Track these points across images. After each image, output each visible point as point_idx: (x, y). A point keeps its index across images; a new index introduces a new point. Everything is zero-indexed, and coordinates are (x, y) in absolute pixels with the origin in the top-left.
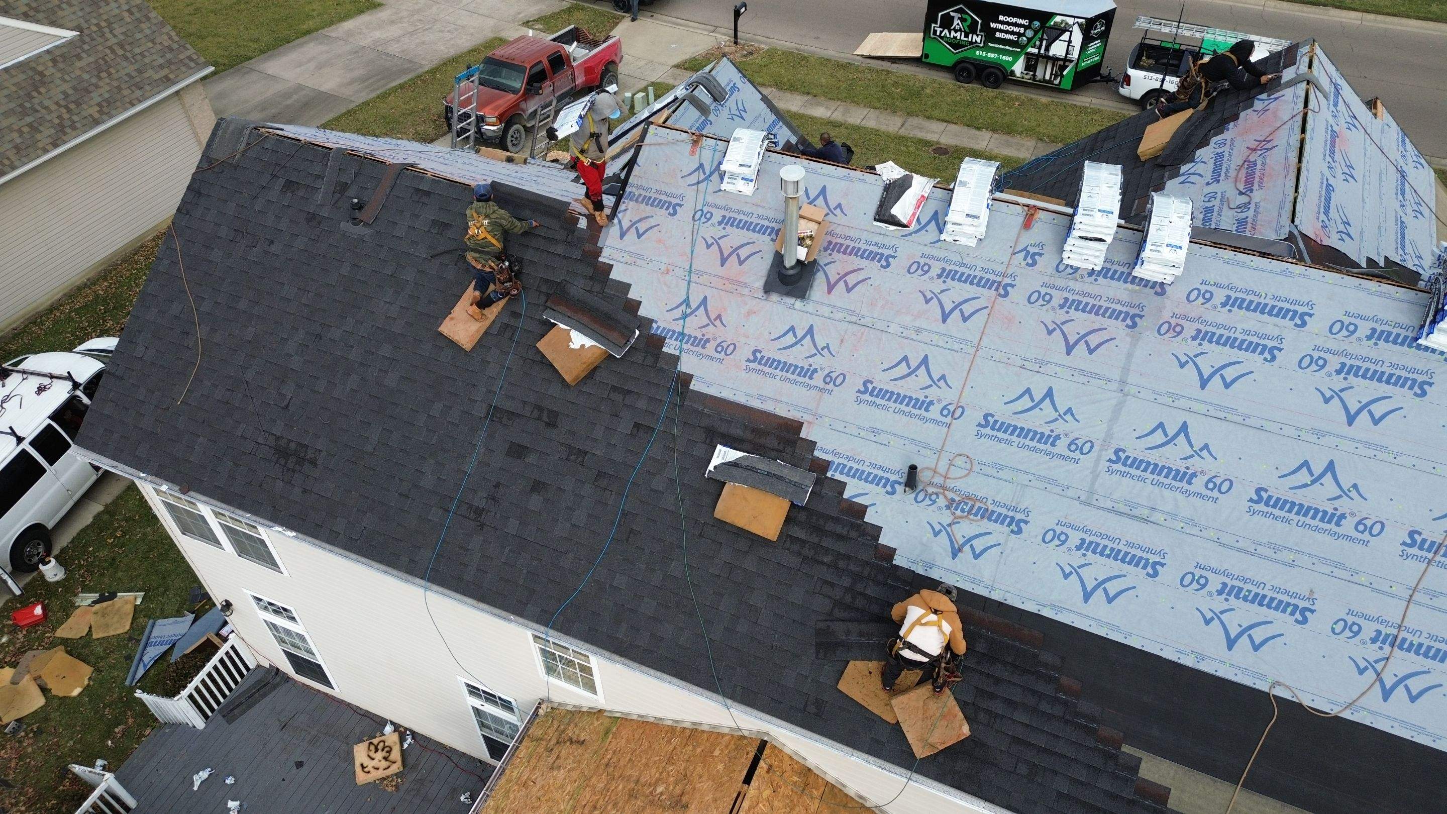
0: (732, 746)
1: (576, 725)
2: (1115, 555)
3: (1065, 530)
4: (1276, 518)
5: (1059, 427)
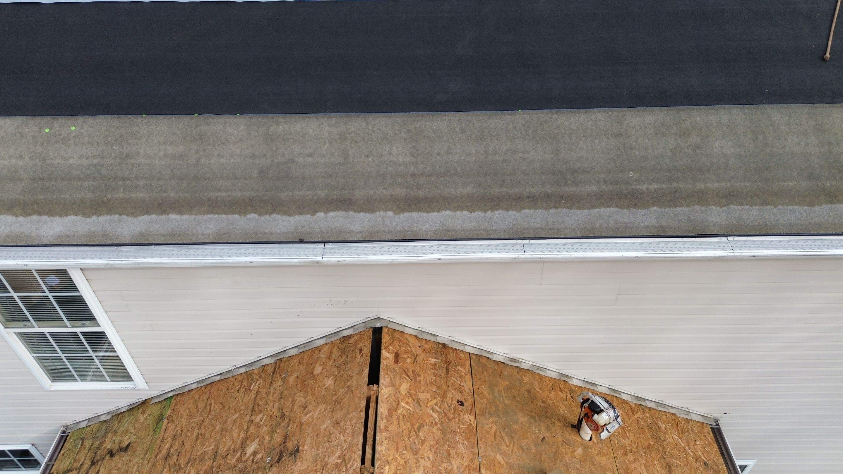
0: (336, 352)
1: (115, 432)
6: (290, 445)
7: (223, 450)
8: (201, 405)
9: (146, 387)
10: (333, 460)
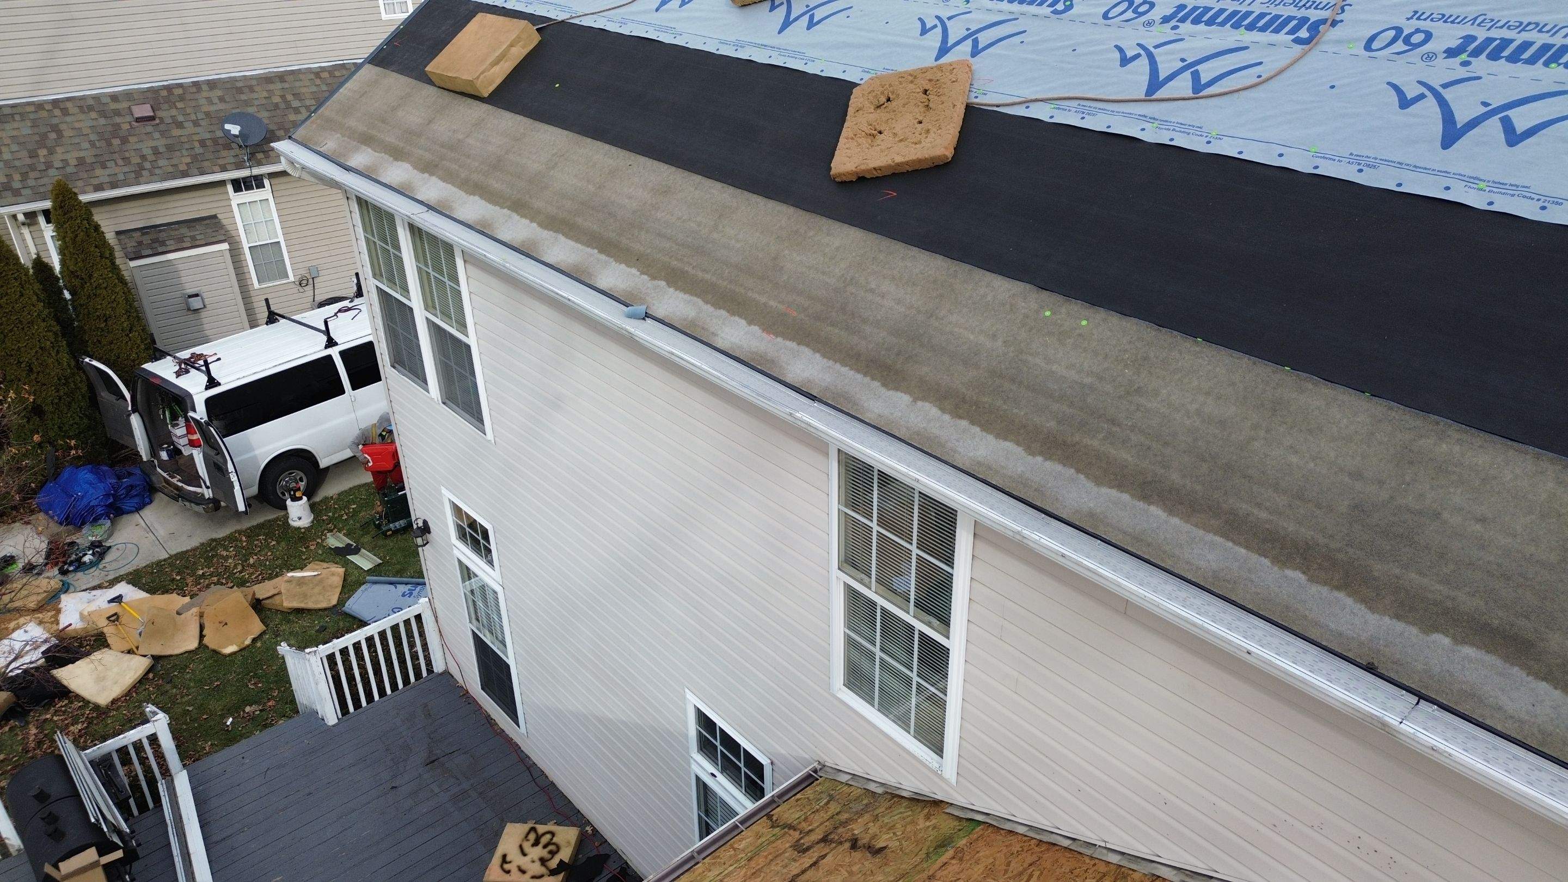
1: (876, 818)
8: (1015, 866)
9: (953, 780)
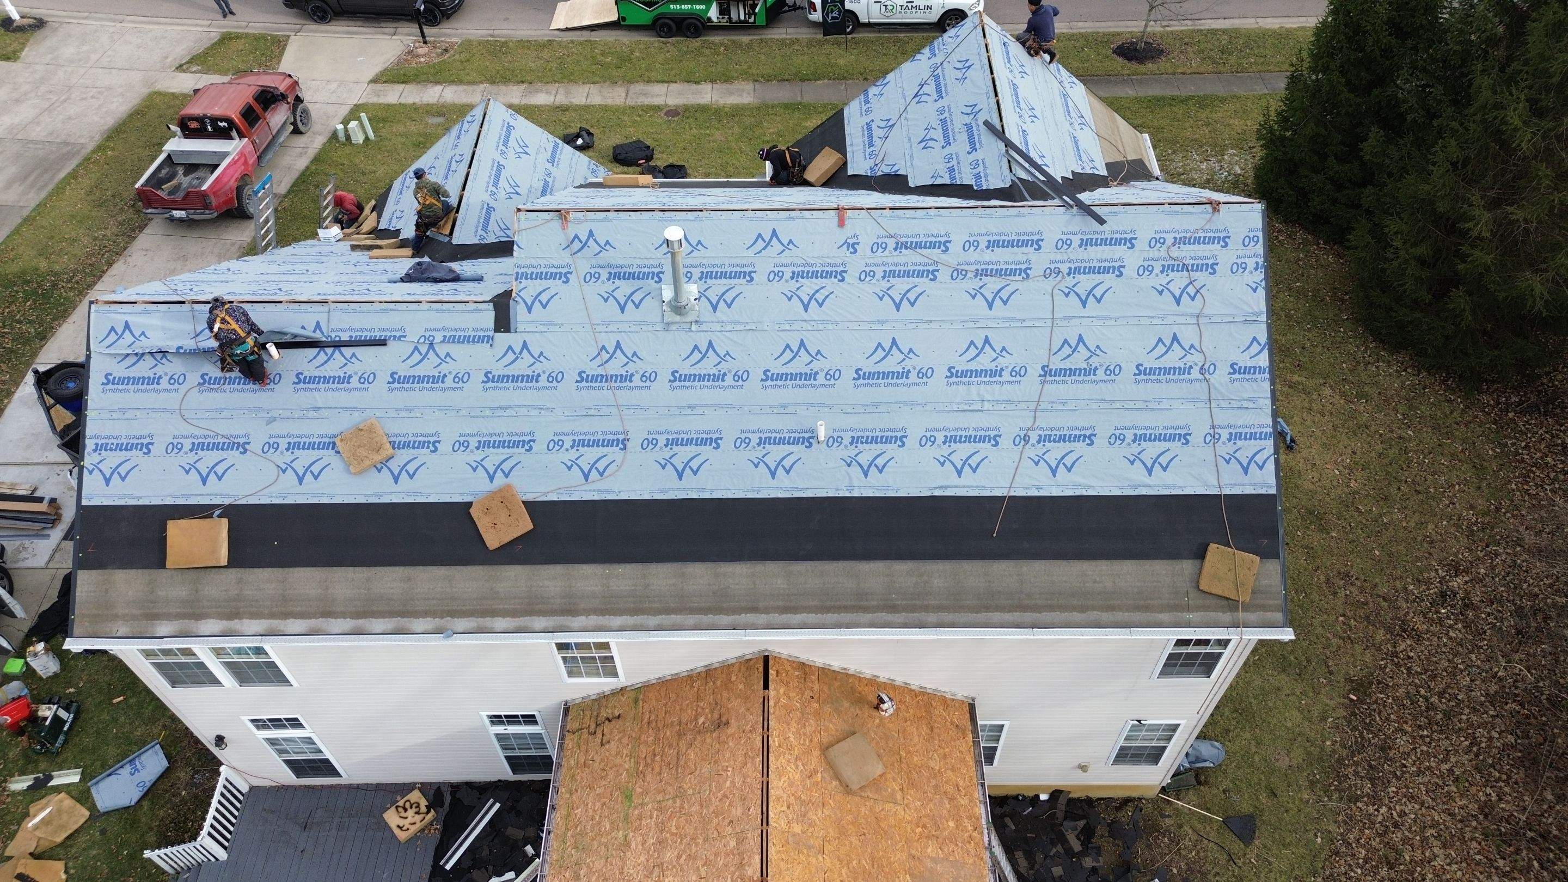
0: (743, 669)
1: (607, 707)
2: (969, 439)
3: (932, 433)
4: (1058, 382)
5: (908, 364)
6: (724, 719)
7: (684, 721)
8: (663, 694)
9: (626, 680)
10: (748, 728)
